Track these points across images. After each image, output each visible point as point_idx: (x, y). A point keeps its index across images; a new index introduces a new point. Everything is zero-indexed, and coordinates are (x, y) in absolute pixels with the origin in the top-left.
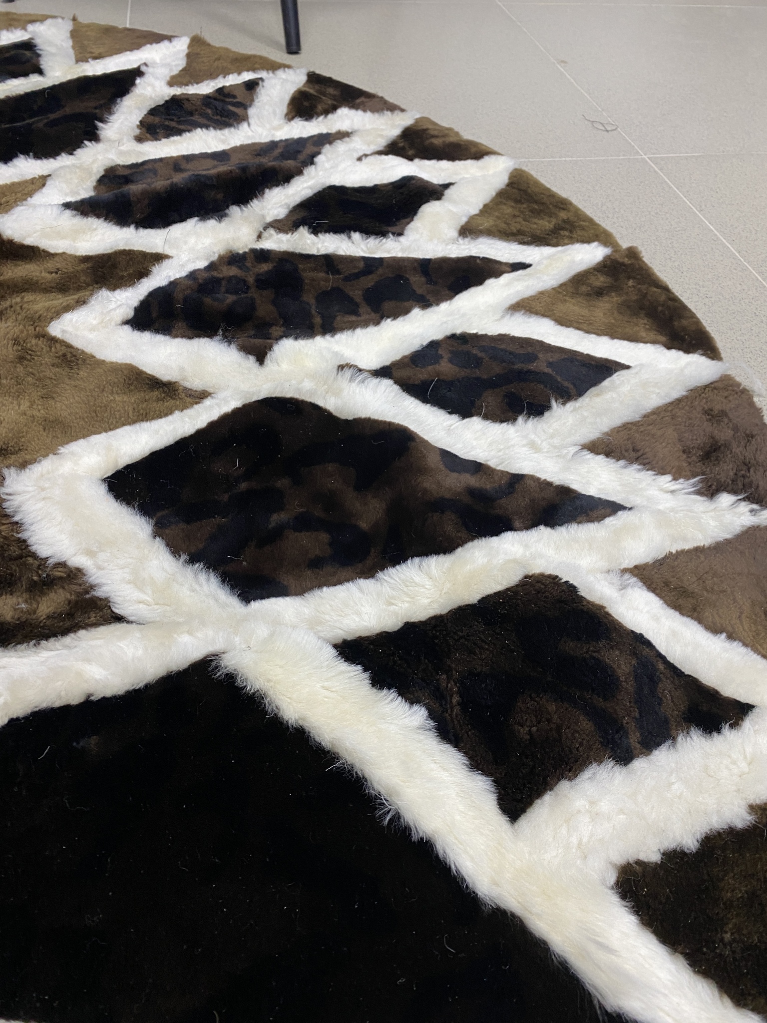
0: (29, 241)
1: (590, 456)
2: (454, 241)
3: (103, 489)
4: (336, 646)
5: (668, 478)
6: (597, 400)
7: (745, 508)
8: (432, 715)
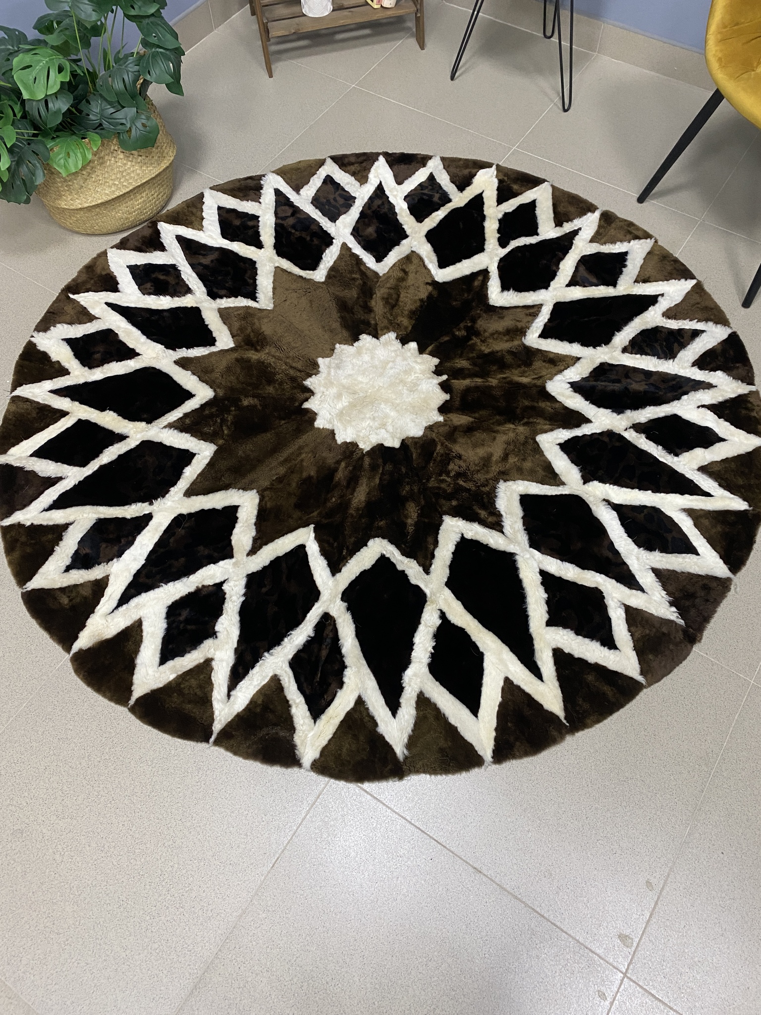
0: (553, 394)
1: (651, 572)
2: (693, 470)
3: (519, 498)
4: (540, 570)
5: (665, 593)
6: (674, 558)
7: (677, 615)
8: (548, 598)
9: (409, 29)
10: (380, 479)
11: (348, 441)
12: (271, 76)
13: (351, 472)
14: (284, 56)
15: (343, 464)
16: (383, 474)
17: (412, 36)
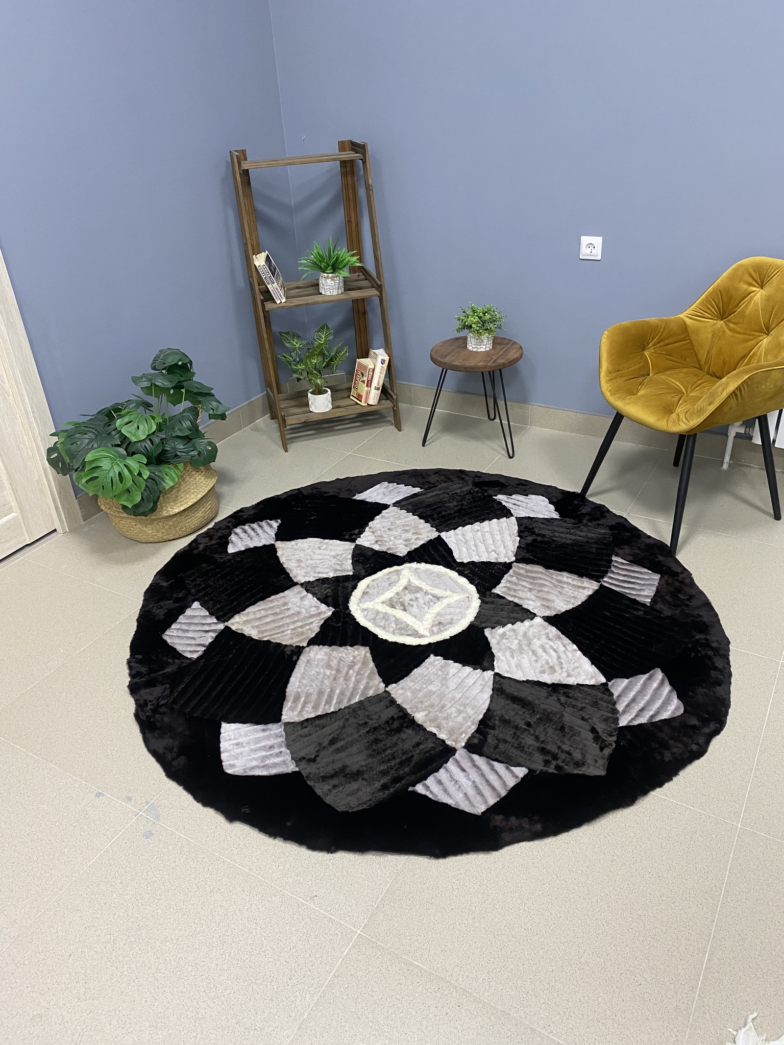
9: (389, 421)
12: (286, 451)
14: (296, 440)
17: (392, 424)
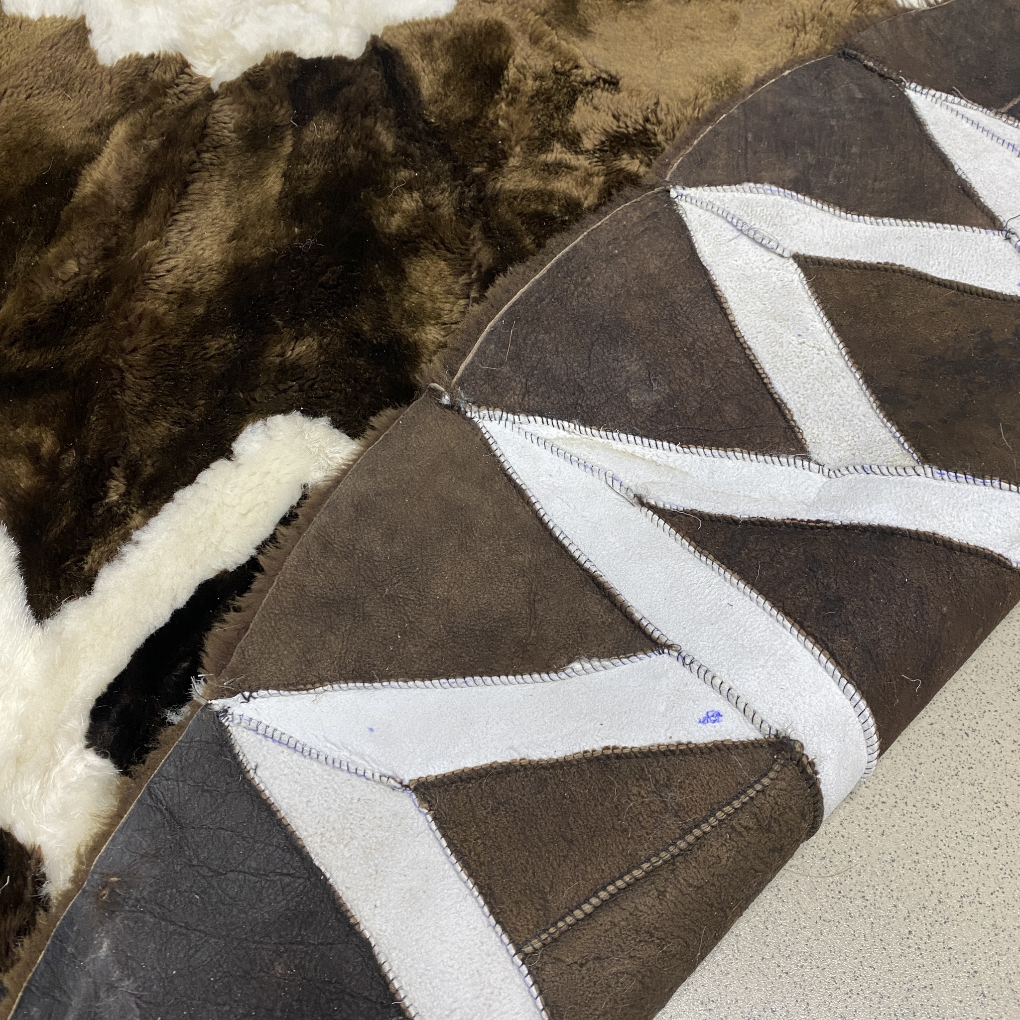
10: (286, 176)
11: (145, 52)
13: (153, 157)
15: (120, 131)
16: (296, 157)
